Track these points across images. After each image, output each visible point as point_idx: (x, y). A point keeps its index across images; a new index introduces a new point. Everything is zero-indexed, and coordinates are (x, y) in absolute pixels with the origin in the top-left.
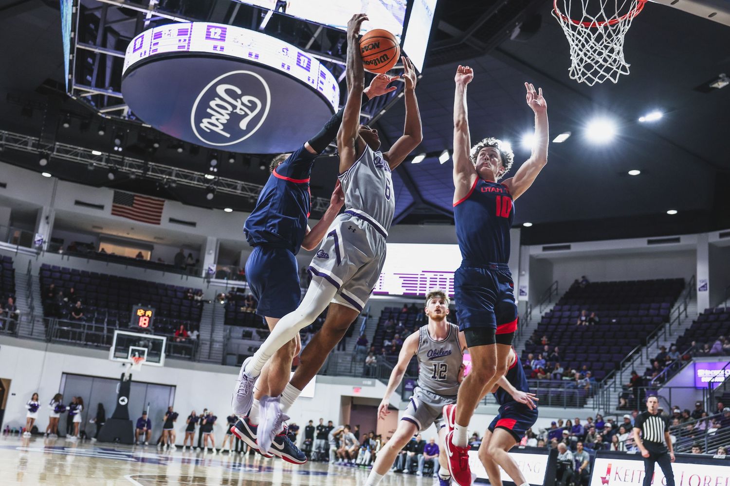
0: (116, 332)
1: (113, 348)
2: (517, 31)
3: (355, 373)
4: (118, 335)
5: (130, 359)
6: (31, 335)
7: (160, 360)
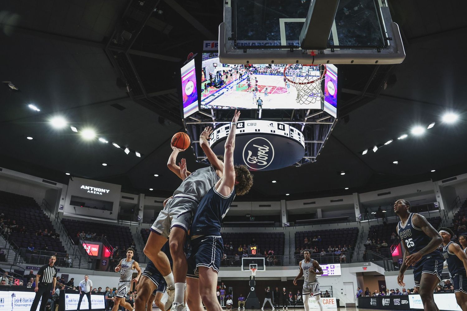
0: (243, 258)
1: (242, 266)
2: (386, 86)
3: (359, 260)
4: (243, 259)
5: (251, 270)
7: (263, 268)
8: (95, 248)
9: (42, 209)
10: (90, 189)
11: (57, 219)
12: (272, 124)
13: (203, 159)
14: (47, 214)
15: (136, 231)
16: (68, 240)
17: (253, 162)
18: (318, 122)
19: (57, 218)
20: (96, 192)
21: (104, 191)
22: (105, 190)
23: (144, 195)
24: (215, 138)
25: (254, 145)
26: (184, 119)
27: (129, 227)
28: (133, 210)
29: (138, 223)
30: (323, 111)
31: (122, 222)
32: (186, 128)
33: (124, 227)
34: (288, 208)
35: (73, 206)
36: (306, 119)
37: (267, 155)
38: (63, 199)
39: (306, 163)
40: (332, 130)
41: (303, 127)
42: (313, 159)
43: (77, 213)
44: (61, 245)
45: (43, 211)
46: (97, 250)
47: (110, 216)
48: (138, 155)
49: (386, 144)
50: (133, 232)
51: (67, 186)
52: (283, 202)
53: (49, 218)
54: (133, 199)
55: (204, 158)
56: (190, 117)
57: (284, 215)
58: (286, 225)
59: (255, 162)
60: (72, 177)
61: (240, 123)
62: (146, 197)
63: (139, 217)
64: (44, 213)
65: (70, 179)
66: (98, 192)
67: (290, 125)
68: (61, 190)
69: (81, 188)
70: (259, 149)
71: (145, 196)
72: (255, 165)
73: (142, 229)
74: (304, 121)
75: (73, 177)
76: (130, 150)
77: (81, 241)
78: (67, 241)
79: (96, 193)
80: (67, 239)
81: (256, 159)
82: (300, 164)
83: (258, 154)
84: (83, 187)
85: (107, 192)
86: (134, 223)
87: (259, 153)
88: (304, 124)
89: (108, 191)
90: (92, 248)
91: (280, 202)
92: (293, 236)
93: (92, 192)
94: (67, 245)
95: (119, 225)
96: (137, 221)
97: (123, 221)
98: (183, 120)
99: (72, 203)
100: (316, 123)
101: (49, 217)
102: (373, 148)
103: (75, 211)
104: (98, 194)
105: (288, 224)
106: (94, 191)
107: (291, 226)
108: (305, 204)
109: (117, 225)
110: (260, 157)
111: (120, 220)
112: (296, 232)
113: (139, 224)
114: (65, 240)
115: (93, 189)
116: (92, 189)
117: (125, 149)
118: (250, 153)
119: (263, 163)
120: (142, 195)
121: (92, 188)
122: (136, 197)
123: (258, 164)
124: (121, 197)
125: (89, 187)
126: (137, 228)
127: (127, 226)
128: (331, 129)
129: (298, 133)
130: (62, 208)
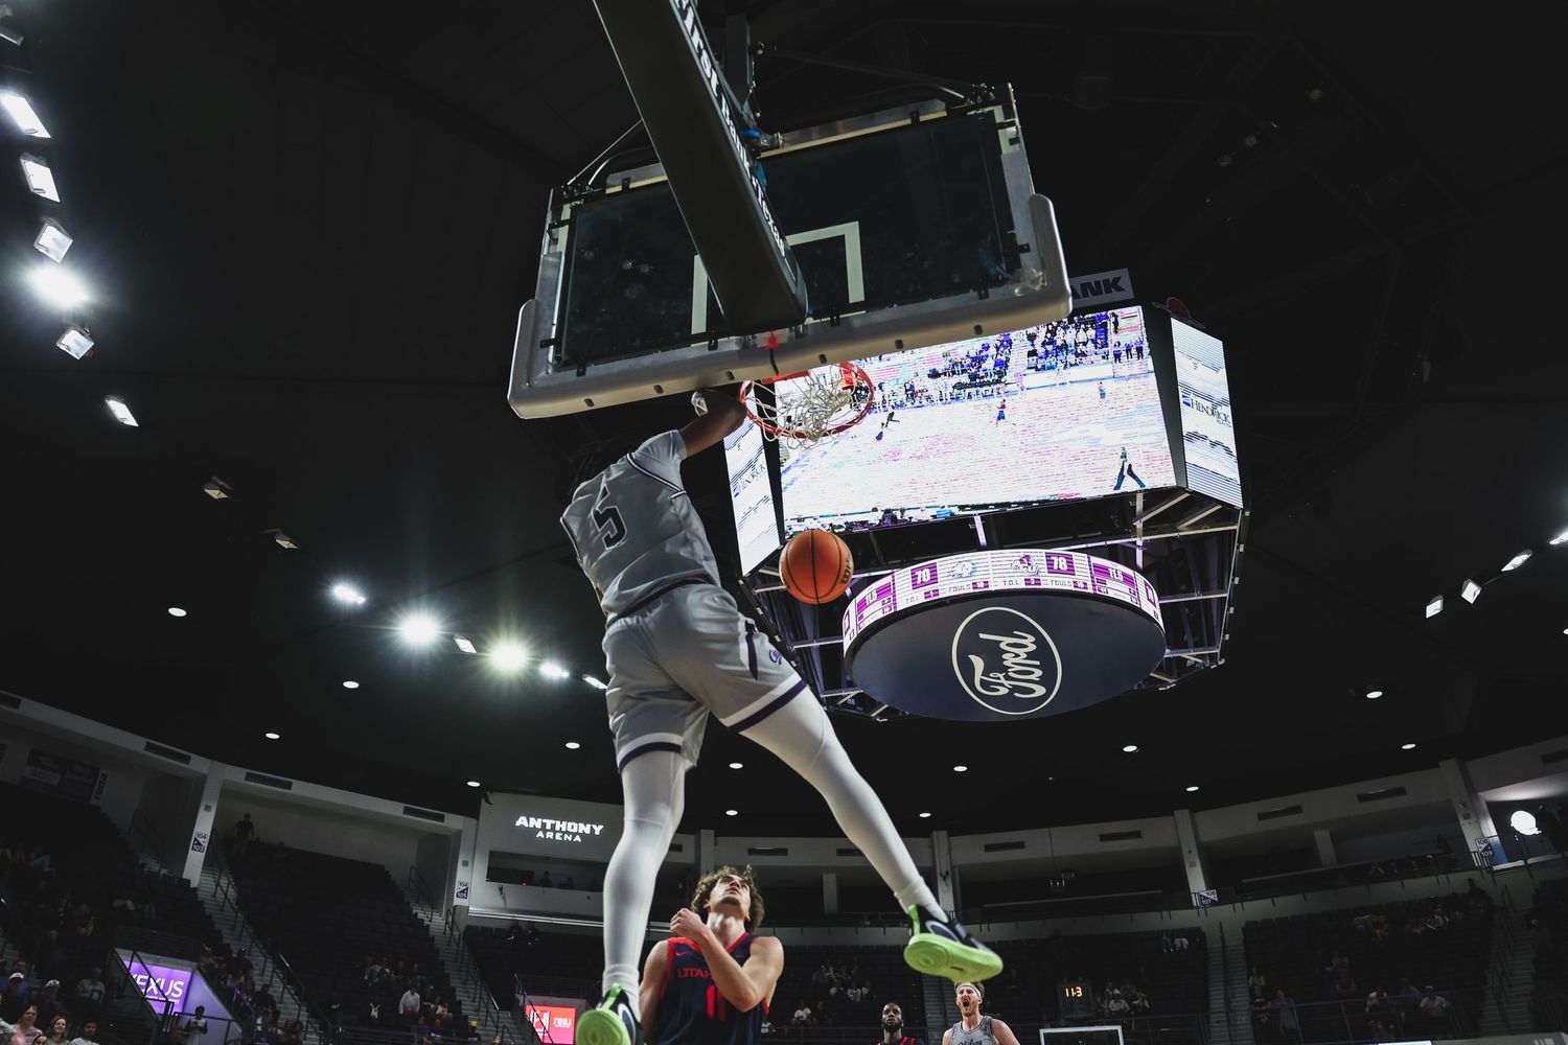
8: (566, 1020)
9: (406, 900)
10: (544, 825)
11: (451, 929)
12: (1027, 557)
13: (842, 697)
14: (421, 915)
16: (481, 994)
17: (998, 690)
18: (1185, 530)
19: (452, 925)
20: (564, 833)
21: (587, 829)
22: (589, 826)
23: (712, 832)
24: (853, 626)
25: (982, 636)
26: (744, 579)
28: (682, 884)
30: (1188, 492)
32: (759, 606)
34: (1205, 838)
35: (496, 885)
36: (1139, 525)
37: (1037, 663)
38: (465, 864)
39: (1189, 674)
40: (1241, 550)
41: (1139, 553)
42: (1213, 657)
43: (510, 905)
44: (461, 1013)
45: (412, 905)
46: (570, 1024)
49: (1509, 567)
51: (474, 821)
52: (1182, 816)
53: (428, 926)
55: (844, 694)
56: (760, 571)
57: (1193, 865)
58: (1206, 898)
59: (1003, 691)
60: (488, 793)
61: (922, 569)
62: (720, 839)
64: (414, 911)
65: (483, 800)
66: (568, 833)
67: (1090, 552)
68: (458, 835)
69: (518, 823)
70: (1003, 646)
71: (716, 835)
72: (1007, 701)
74: (1133, 532)
75: (491, 792)
77: (521, 998)
78: (477, 1000)
79: (562, 837)
80: (478, 992)
81: (1003, 681)
82: (1171, 681)
83: (1005, 663)
84: (522, 821)
85: (597, 833)
87: (1008, 659)
88: (1140, 543)
89: (598, 829)
90: (555, 1019)
91: (1170, 818)
92: (1235, 939)
93: (550, 835)
94: (479, 1010)
98: (741, 582)
99: (493, 875)
100: (1176, 534)
101: (426, 922)
102: (1461, 590)
103: (504, 898)
104: (570, 839)
105: (1212, 897)
106: (555, 832)
107: (1222, 900)
108: (1262, 816)
110: (1014, 672)
112: (1248, 923)
114: (472, 995)
115: (553, 826)
116: (548, 827)
118: (978, 663)
119: (1033, 691)
120: (707, 835)
121: (549, 823)
122: (687, 841)
123: (1016, 694)
125: (539, 820)
128: (1238, 548)
129: (1124, 574)
130: (463, 892)
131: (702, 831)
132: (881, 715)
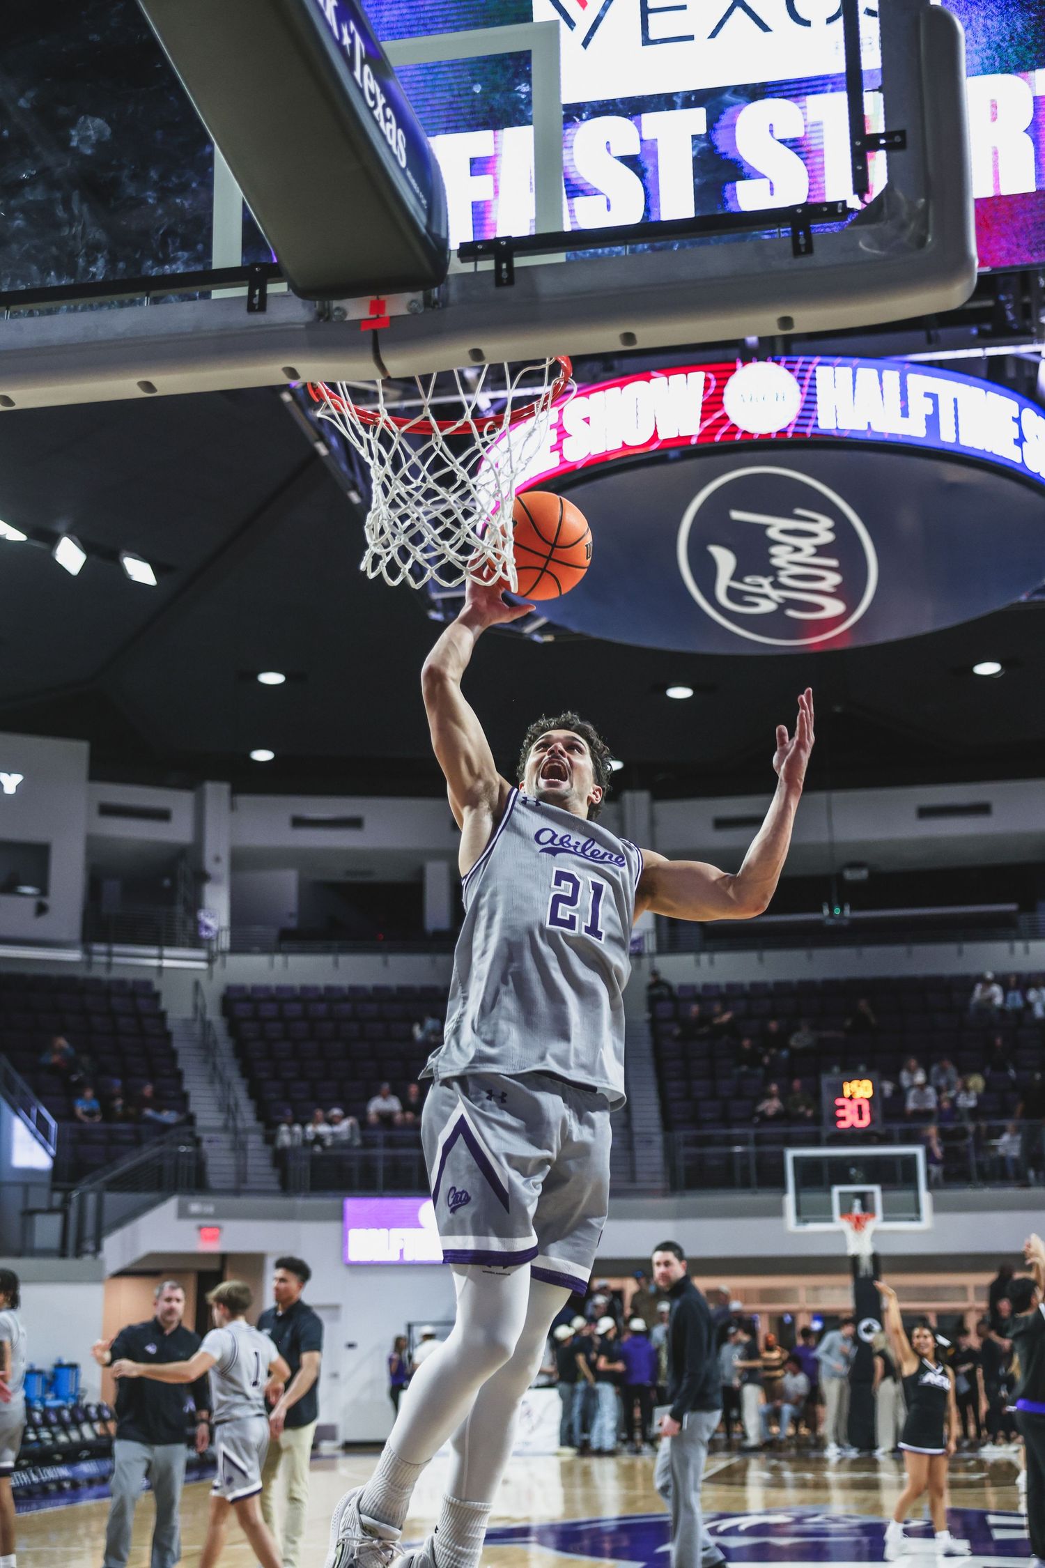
6: (633, 1179)
15: (196, 1007)
17: (755, 605)
23: (225, 788)
25: (736, 515)
27: (148, 985)
28: (167, 882)
29: (202, 954)
31: (109, 954)
32: (321, 440)
33: (121, 983)
37: (833, 563)
47: (40, 927)
48: (140, 571)
50: (177, 1008)
54: (163, 815)
59: (766, 607)
62: (242, 800)
63: (209, 922)
70: (773, 533)
71: (235, 792)
72: (775, 623)
73: (229, 989)
76: (85, 546)
81: (767, 589)
83: (775, 562)
85: (10, 789)
86: (178, 960)
87: (781, 557)
89: (11, 781)
95: (98, 972)
96: (196, 942)
97: (117, 949)
98: (288, 399)
109: (81, 973)
110: (790, 576)
111: (100, 948)
113: (210, 961)
117: (53, 540)
119: (821, 607)
120: (217, 793)
122: (179, 802)
123: (791, 613)
124: (95, 809)
126: (197, 985)
127: (141, 976)
131: (210, 787)
132: (542, 630)
